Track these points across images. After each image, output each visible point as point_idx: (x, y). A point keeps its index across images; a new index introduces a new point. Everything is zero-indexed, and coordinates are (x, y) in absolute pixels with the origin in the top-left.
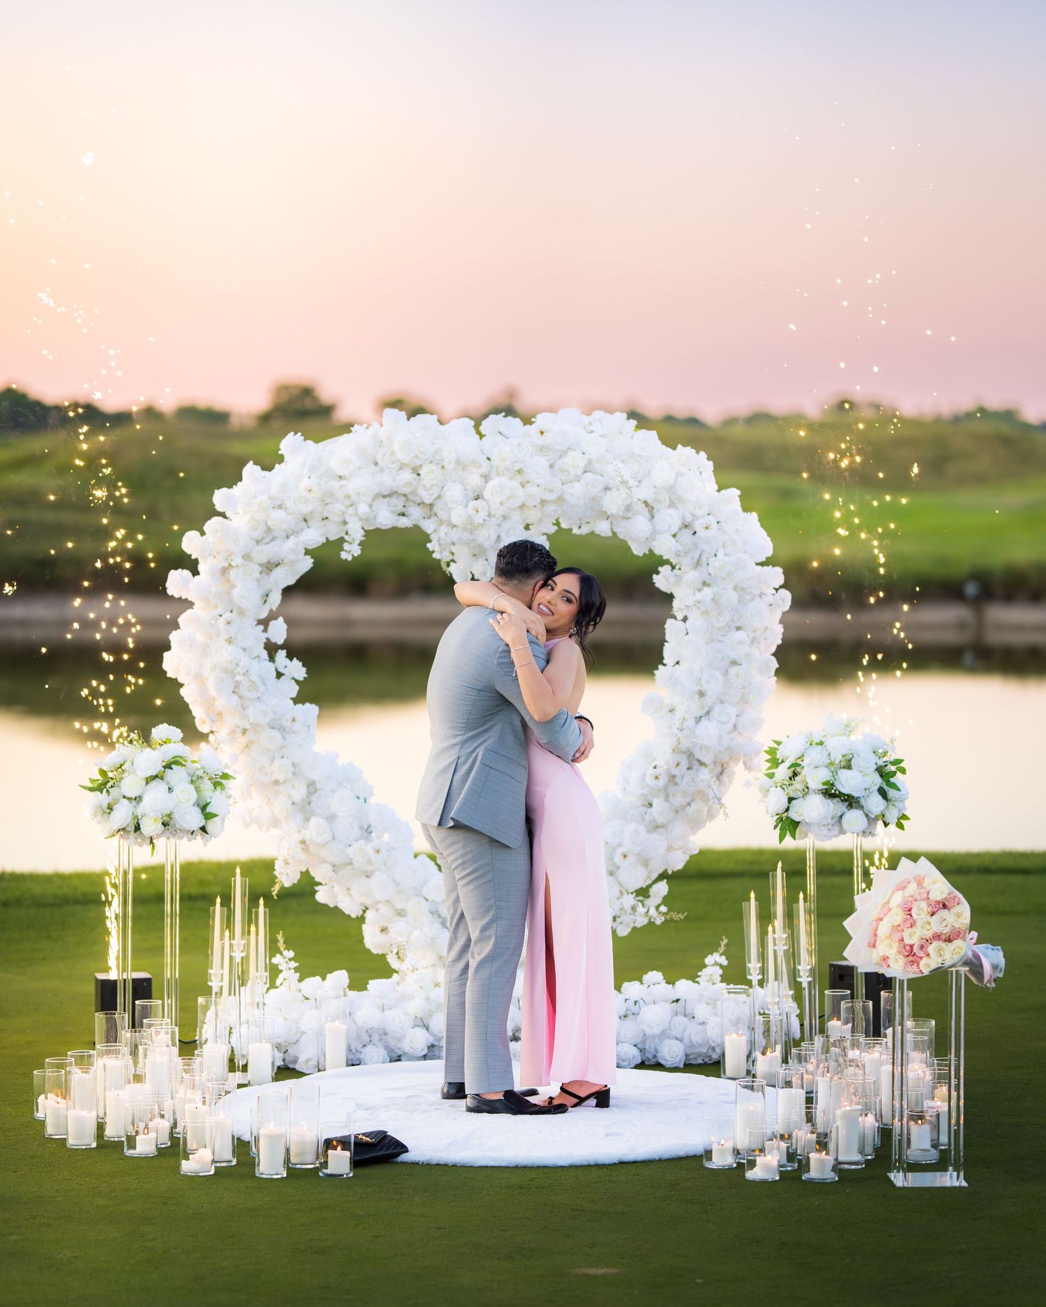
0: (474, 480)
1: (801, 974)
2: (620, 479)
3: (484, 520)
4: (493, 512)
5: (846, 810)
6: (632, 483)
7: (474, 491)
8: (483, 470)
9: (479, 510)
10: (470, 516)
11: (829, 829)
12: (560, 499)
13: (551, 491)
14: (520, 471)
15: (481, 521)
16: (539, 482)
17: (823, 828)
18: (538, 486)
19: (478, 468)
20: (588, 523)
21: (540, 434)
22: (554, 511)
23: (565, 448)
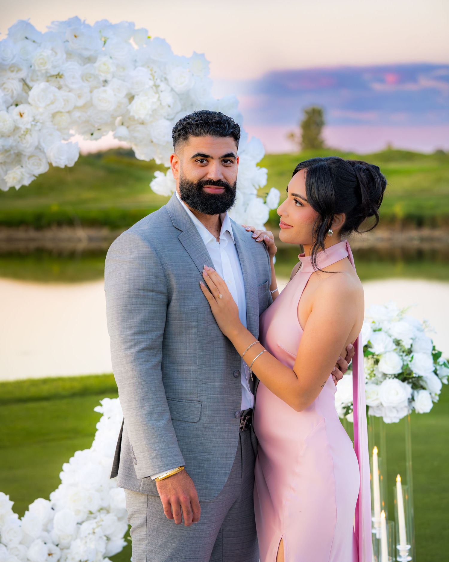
0: (15, 86)
1: (401, 554)
2: (151, 83)
3: (32, 125)
4: (37, 118)
5: (416, 392)
6: (163, 86)
7: (12, 97)
8: (22, 75)
9: (24, 116)
10: (14, 121)
11: (398, 411)
12: (89, 105)
13: (79, 96)
14: (59, 76)
15: (29, 126)
16: (74, 86)
17: (394, 411)
18: (70, 91)
19: (17, 71)
20: (99, 129)
21: (74, 37)
22: (79, 117)
23: (86, 54)
